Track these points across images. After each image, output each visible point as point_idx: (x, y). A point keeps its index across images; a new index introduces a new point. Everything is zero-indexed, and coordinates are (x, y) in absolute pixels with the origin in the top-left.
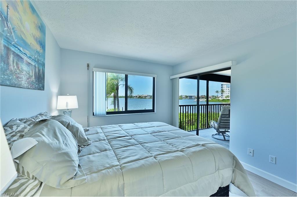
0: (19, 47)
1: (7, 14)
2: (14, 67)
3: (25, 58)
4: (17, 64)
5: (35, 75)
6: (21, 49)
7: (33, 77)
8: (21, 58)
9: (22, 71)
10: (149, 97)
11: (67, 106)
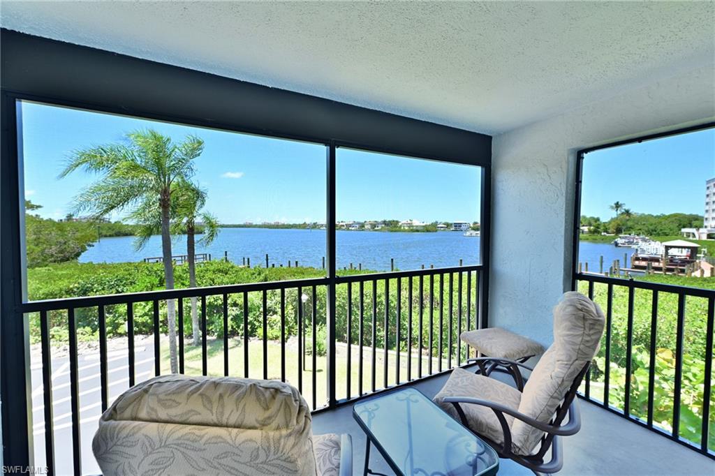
10: (357, 226)
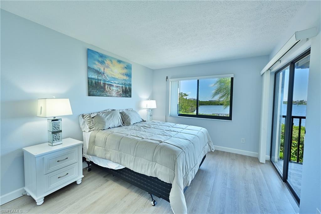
0: (110, 81)
1: (104, 71)
2: (108, 89)
3: (115, 85)
4: (109, 88)
5: (122, 91)
6: (112, 82)
7: (121, 91)
8: (112, 85)
9: (113, 90)
11: (147, 107)
